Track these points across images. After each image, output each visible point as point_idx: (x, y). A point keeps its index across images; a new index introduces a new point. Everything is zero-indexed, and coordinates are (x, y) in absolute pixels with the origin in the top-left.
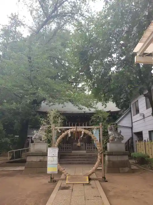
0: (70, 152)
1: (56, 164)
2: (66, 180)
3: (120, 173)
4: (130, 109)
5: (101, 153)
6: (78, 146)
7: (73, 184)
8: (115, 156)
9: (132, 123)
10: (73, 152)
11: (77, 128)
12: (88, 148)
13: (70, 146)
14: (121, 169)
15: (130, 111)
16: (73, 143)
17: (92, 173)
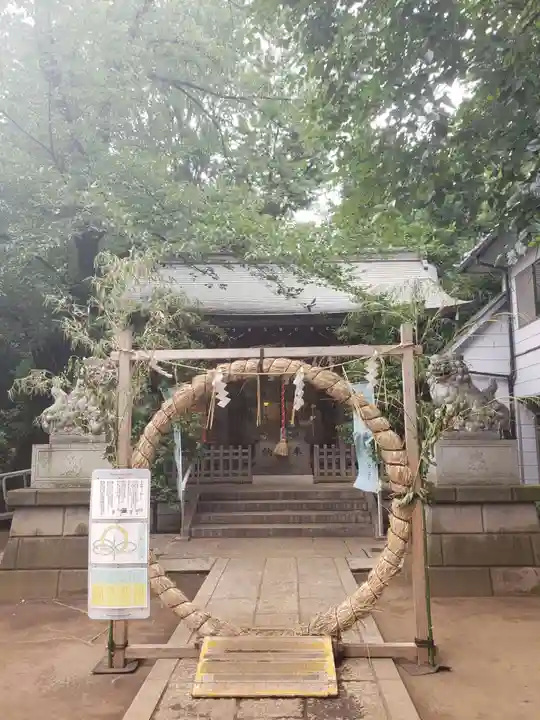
0: (245, 479)
1: (142, 565)
2: (197, 658)
3: (493, 594)
4: (504, 300)
5: (411, 503)
6: (279, 457)
7: (239, 698)
8: (466, 510)
9: (513, 357)
10: (257, 479)
11: (262, 357)
12: (322, 465)
13: (244, 454)
14: (498, 572)
15: (507, 307)
16: (257, 441)
17: (358, 617)
